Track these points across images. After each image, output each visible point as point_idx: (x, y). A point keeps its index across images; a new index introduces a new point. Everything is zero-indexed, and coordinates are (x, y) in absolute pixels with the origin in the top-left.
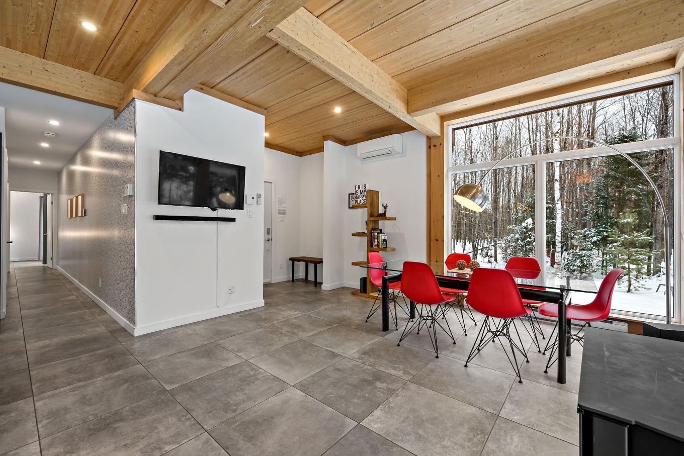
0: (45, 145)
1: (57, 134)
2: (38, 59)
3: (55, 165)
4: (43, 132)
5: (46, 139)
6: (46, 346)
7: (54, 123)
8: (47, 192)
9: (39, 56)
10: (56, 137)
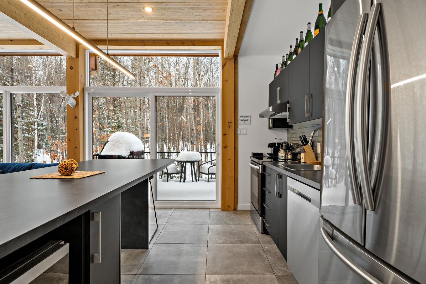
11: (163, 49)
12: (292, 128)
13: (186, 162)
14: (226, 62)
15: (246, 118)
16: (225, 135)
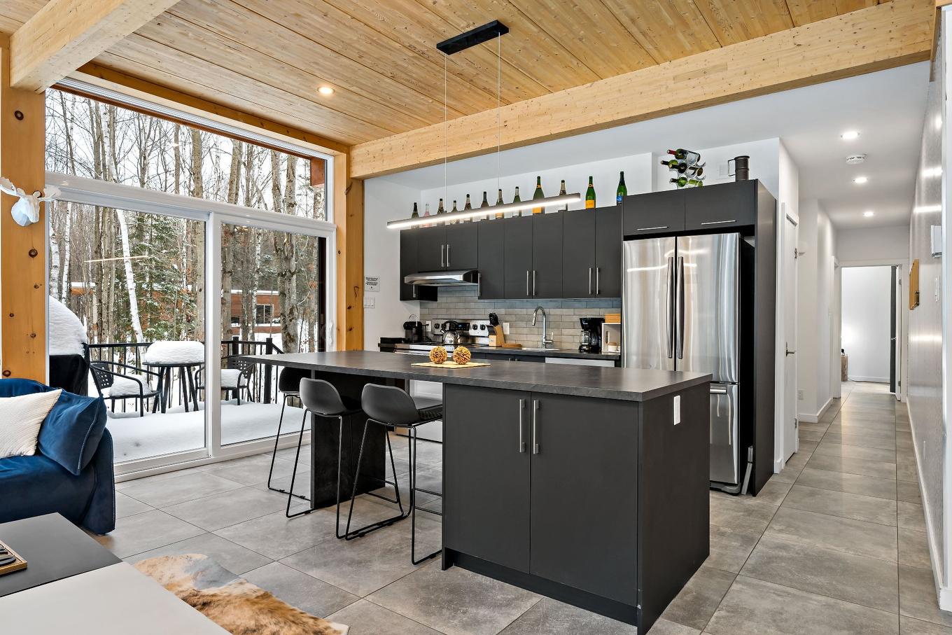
0: (861, 180)
1: (865, 156)
2: (787, 31)
3: (894, 212)
4: (845, 159)
5: (857, 169)
6: (784, 547)
7: (850, 135)
8: (894, 263)
9: (787, 27)
10: (867, 160)
11: (248, 129)
12: (436, 300)
13: (169, 367)
14: (352, 183)
15: (373, 282)
16: (349, 308)
